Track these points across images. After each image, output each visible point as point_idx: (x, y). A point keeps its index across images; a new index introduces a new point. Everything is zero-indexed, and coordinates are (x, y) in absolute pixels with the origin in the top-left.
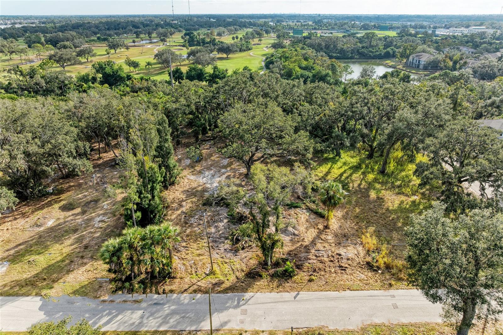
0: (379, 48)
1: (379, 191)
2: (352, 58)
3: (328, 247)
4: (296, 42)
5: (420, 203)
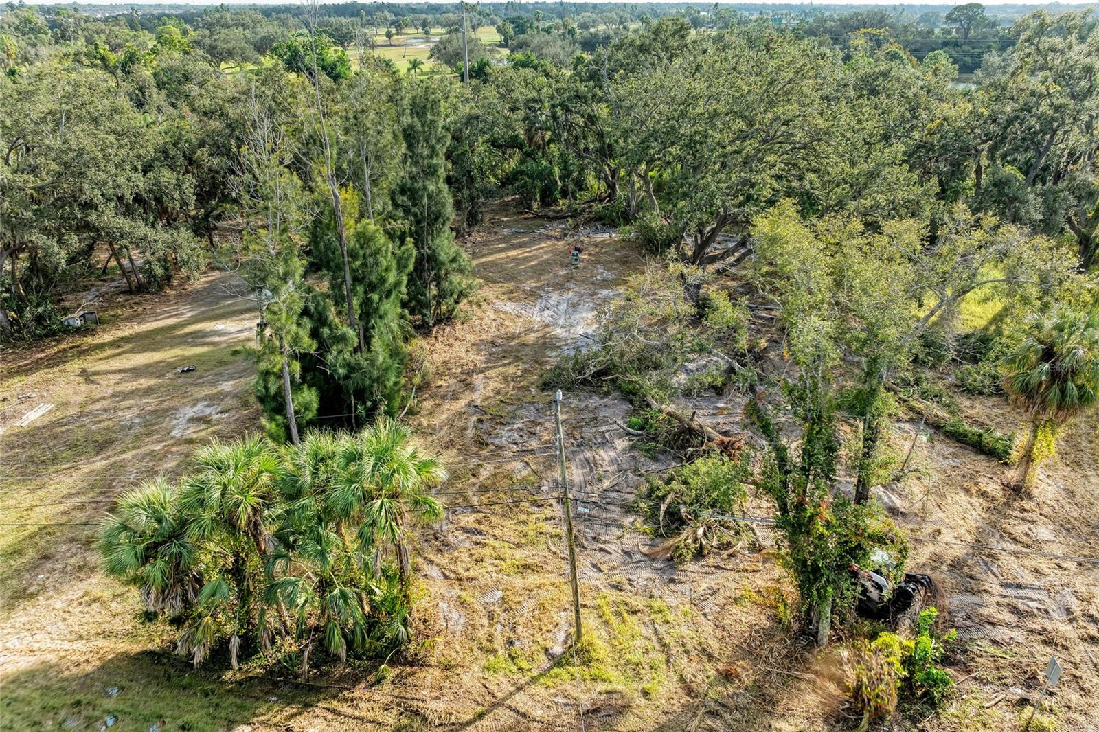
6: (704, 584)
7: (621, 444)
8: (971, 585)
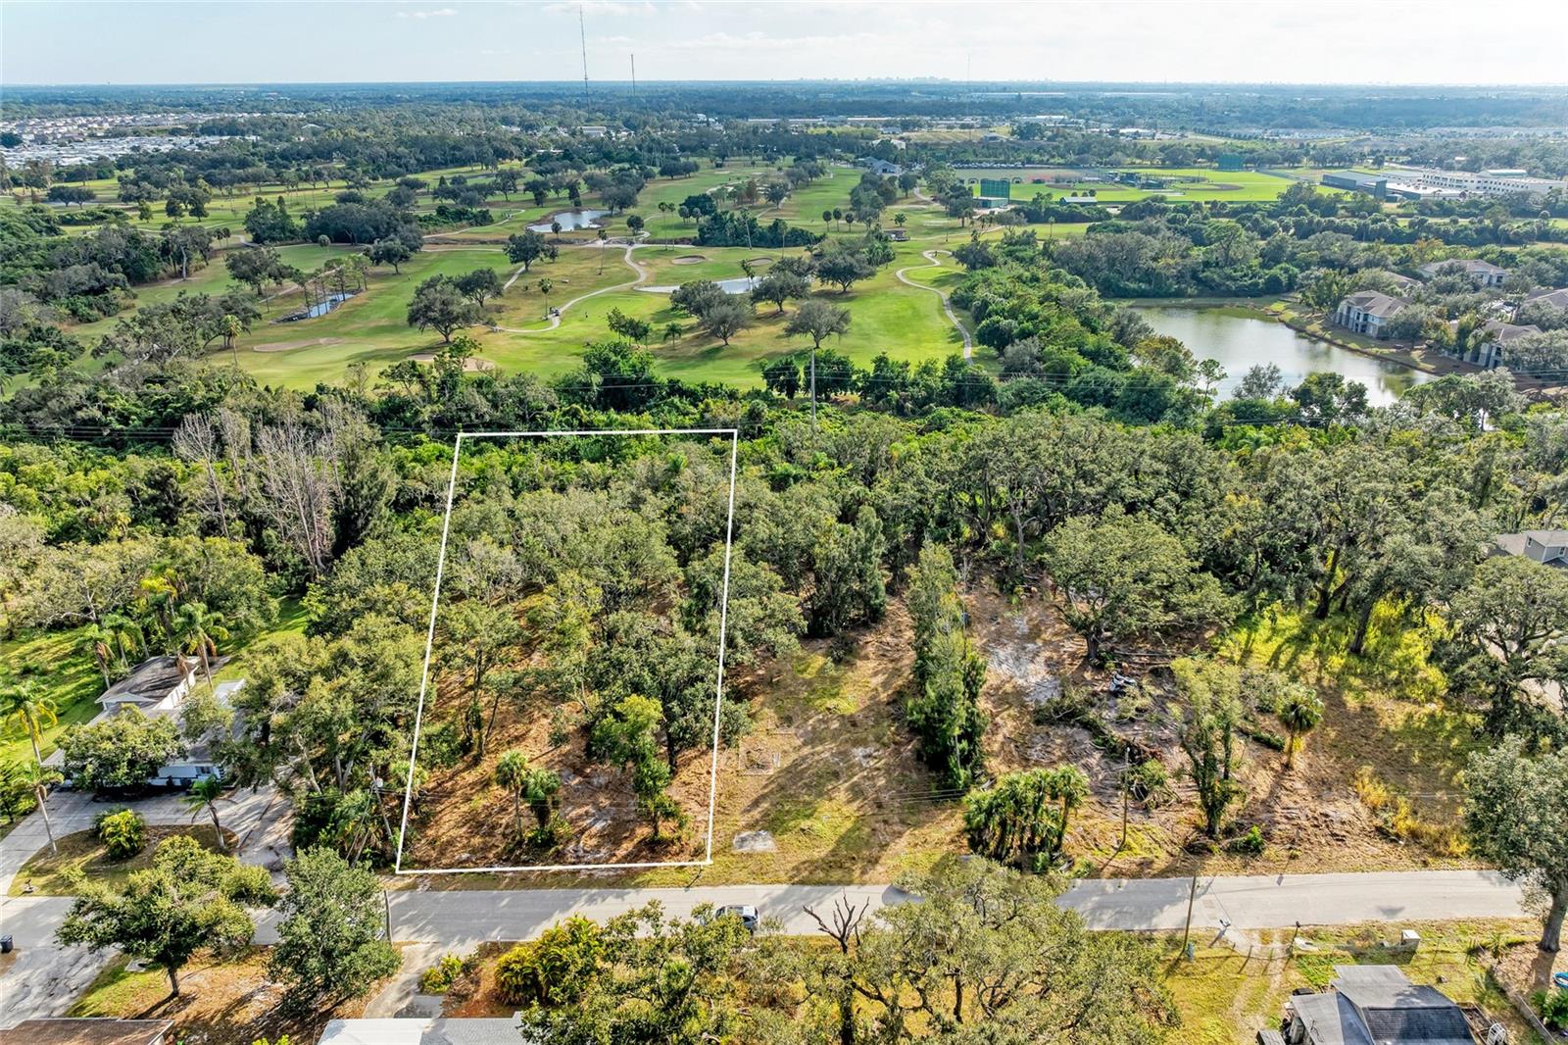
0: (1250, 267)
1: (1360, 693)
2: (1179, 294)
3: (1302, 803)
5: (1443, 720)
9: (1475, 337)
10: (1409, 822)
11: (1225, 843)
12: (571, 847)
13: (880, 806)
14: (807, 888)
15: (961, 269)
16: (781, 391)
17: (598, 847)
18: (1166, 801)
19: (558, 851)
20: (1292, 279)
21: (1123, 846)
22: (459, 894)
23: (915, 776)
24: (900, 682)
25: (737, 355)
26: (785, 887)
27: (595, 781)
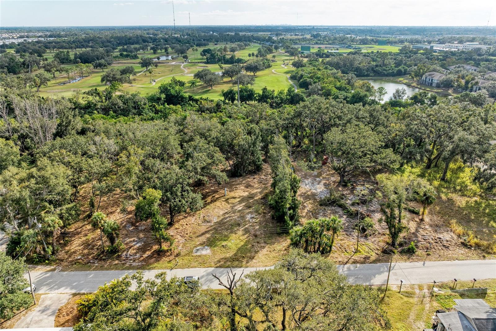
0: (391, 67)
1: (446, 194)
2: (368, 75)
3: (429, 234)
4: (313, 61)
5: (481, 203)
6: (373, 240)
7: (345, 217)
8: (416, 236)
9: (471, 83)
10: (475, 240)
11: (400, 249)
12: (124, 253)
13: (256, 236)
14: (222, 269)
15: (294, 69)
16: (229, 100)
17: (136, 253)
18: (374, 234)
19: (119, 255)
20: (405, 70)
21: (357, 251)
22: (73, 273)
23: (271, 225)
24: (267, 191)
25: (215, 92)
26: (213, 268)
27: (140, 228)
